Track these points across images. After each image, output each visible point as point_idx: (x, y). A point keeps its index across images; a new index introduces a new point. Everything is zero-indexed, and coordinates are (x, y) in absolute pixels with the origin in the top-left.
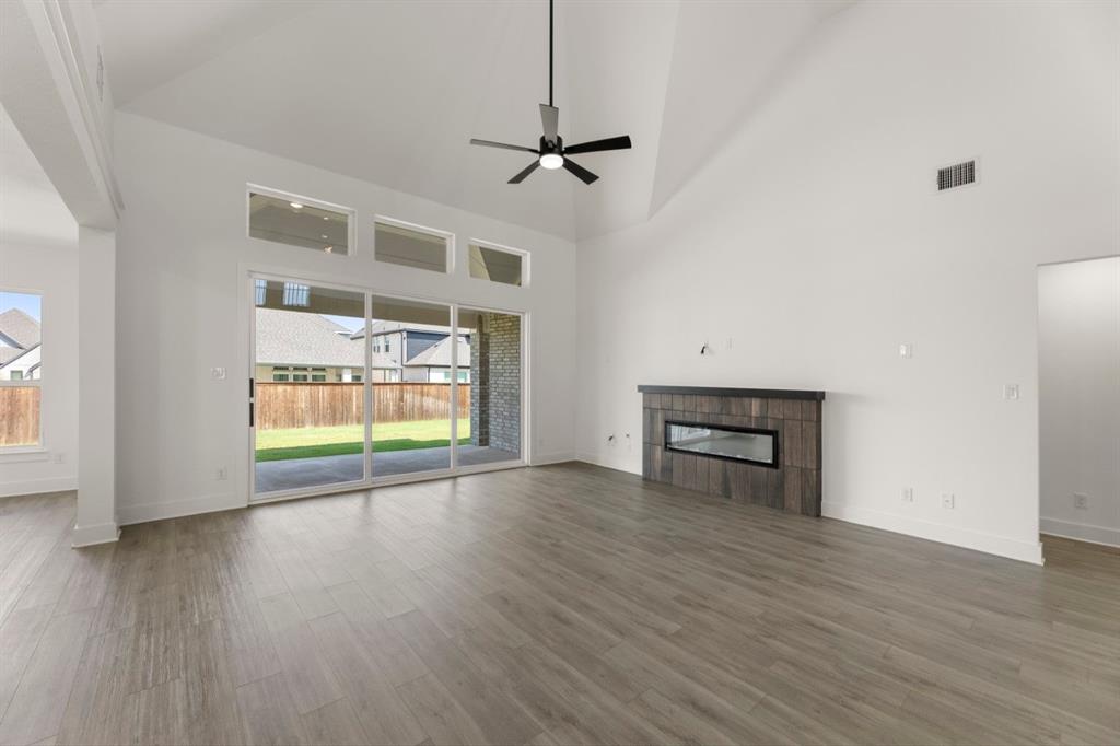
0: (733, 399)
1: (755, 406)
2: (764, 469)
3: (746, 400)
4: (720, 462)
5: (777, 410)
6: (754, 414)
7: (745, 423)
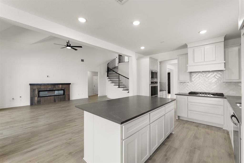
0: (56, 85)
1: (60, 86)
2: (62, 96)
3: (59, 85)
4: (53, 96)
5: (64, 86)
6: (60, 87)
7: (58, 89)
